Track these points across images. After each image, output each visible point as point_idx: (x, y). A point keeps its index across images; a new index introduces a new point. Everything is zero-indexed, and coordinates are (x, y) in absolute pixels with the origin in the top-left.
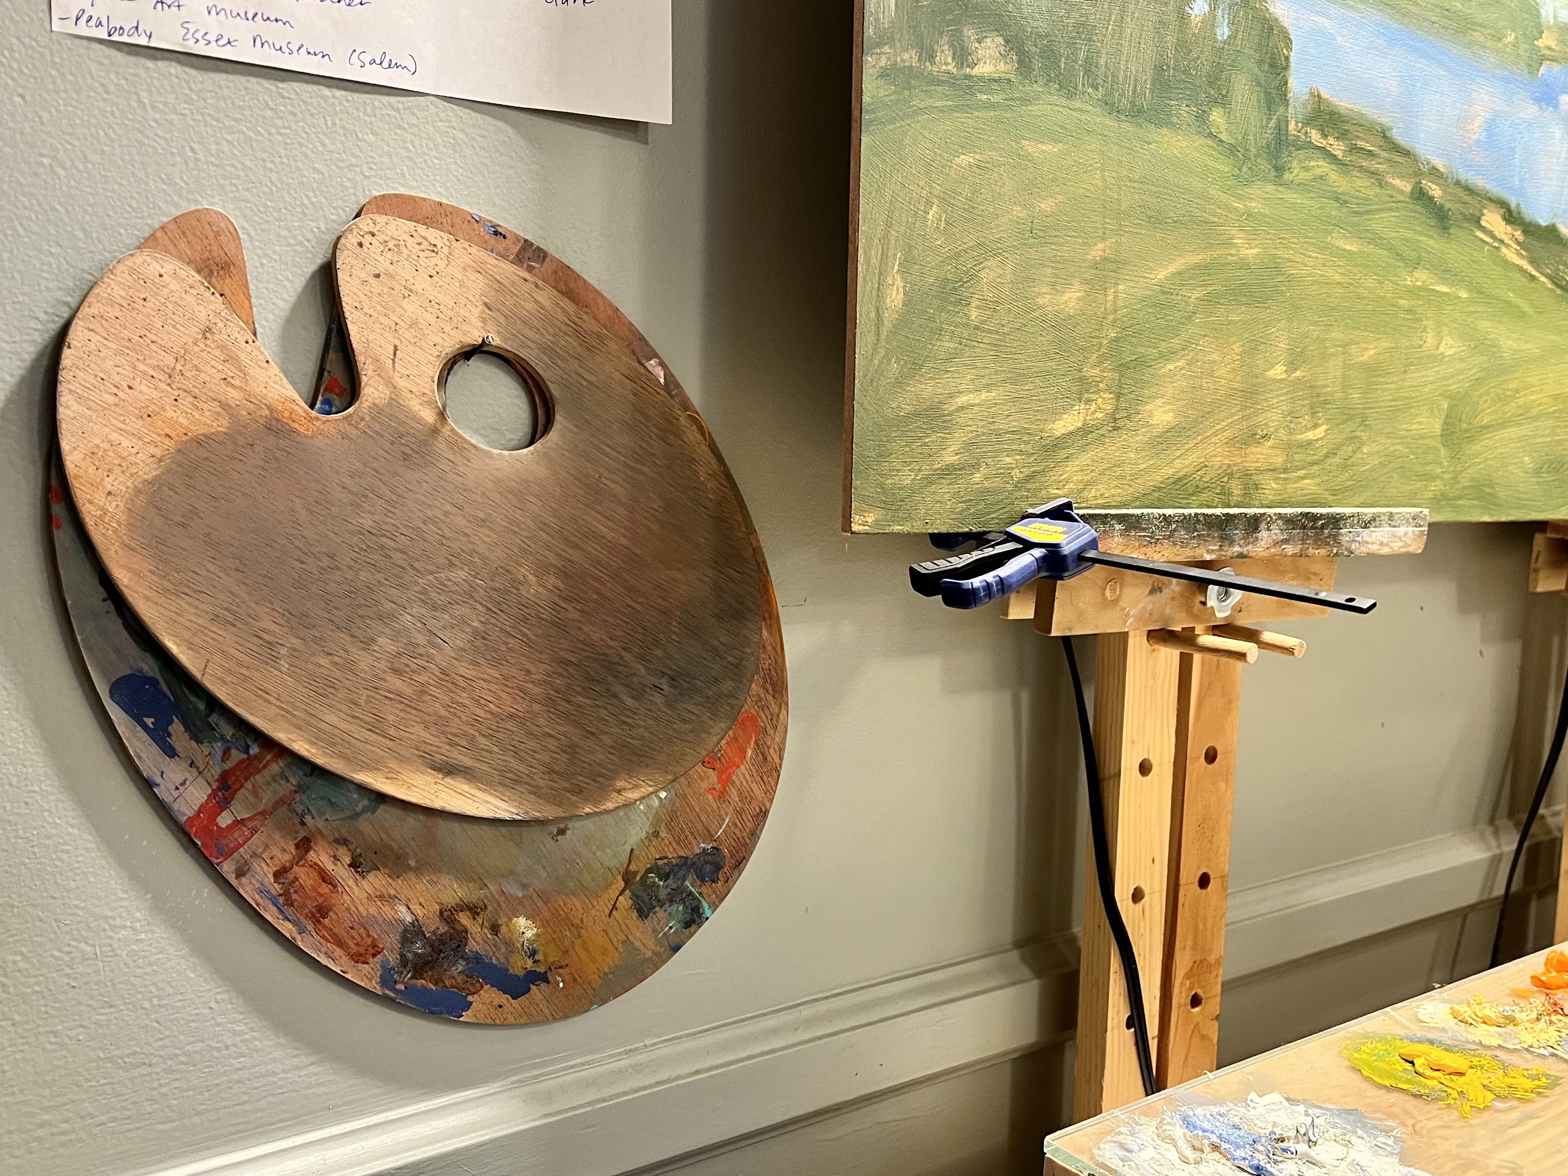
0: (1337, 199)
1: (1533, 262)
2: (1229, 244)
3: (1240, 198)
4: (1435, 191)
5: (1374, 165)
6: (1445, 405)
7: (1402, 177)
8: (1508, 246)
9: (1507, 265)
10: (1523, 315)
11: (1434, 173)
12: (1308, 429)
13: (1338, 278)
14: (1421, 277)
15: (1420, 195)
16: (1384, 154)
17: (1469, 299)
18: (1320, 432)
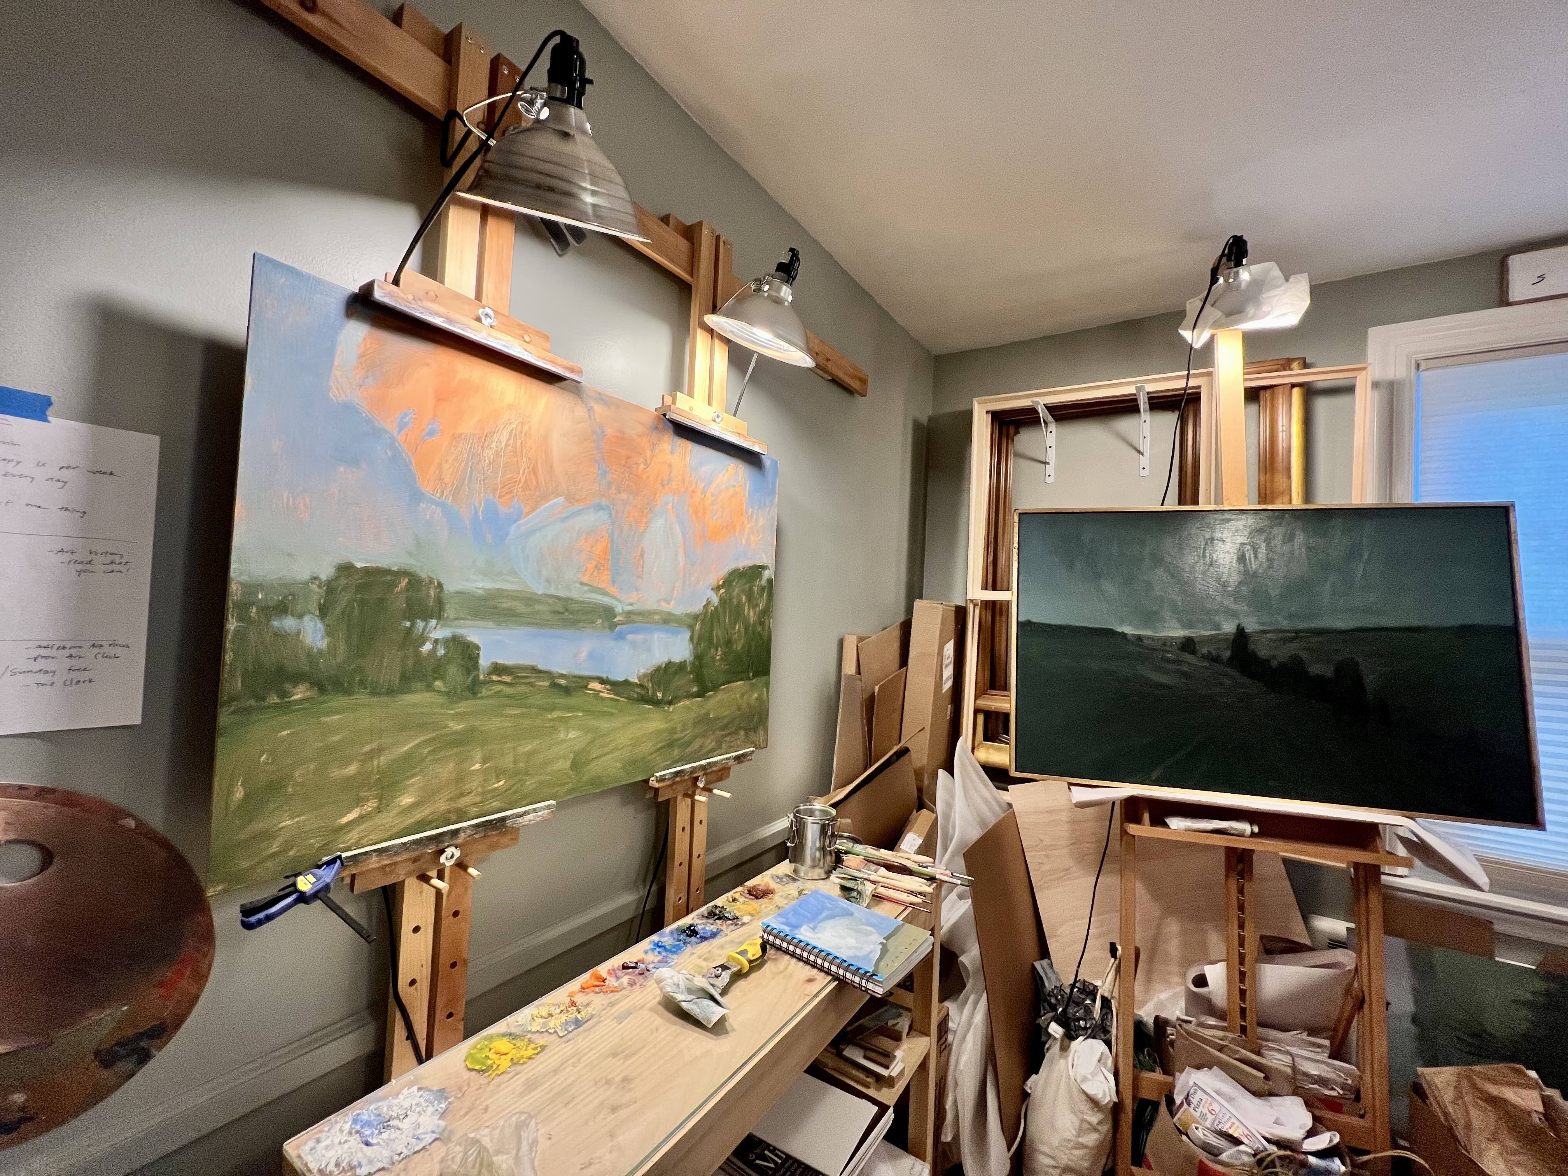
0: (508, 697)
1: (616, 695)
2: (446, 726)
3: (452, 709)
4: (563, 682)
5: (528, 680)
6: (572, 756)
7: (544, 681)
8: (603, 692)
9: (603, 699)
10: (612, 714)
11: (562, 676)
12: (494, 784)
13: (510, 725)
14: (555, 714)
15: (554, 685)
16: (533, 675)
17: (583, 716)
18: (501, 783)
